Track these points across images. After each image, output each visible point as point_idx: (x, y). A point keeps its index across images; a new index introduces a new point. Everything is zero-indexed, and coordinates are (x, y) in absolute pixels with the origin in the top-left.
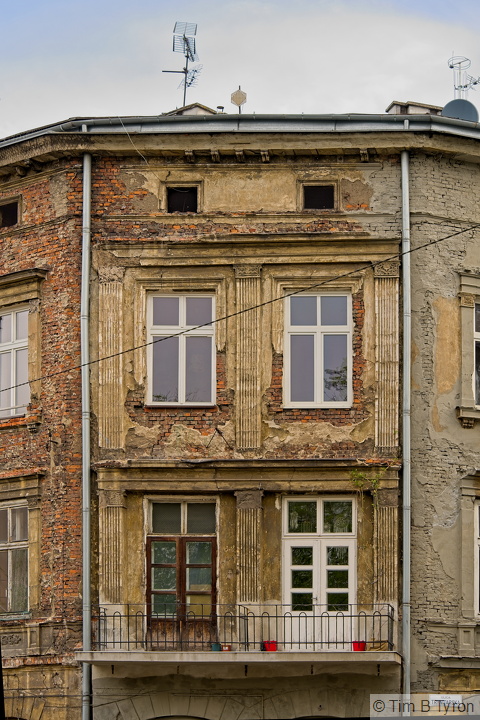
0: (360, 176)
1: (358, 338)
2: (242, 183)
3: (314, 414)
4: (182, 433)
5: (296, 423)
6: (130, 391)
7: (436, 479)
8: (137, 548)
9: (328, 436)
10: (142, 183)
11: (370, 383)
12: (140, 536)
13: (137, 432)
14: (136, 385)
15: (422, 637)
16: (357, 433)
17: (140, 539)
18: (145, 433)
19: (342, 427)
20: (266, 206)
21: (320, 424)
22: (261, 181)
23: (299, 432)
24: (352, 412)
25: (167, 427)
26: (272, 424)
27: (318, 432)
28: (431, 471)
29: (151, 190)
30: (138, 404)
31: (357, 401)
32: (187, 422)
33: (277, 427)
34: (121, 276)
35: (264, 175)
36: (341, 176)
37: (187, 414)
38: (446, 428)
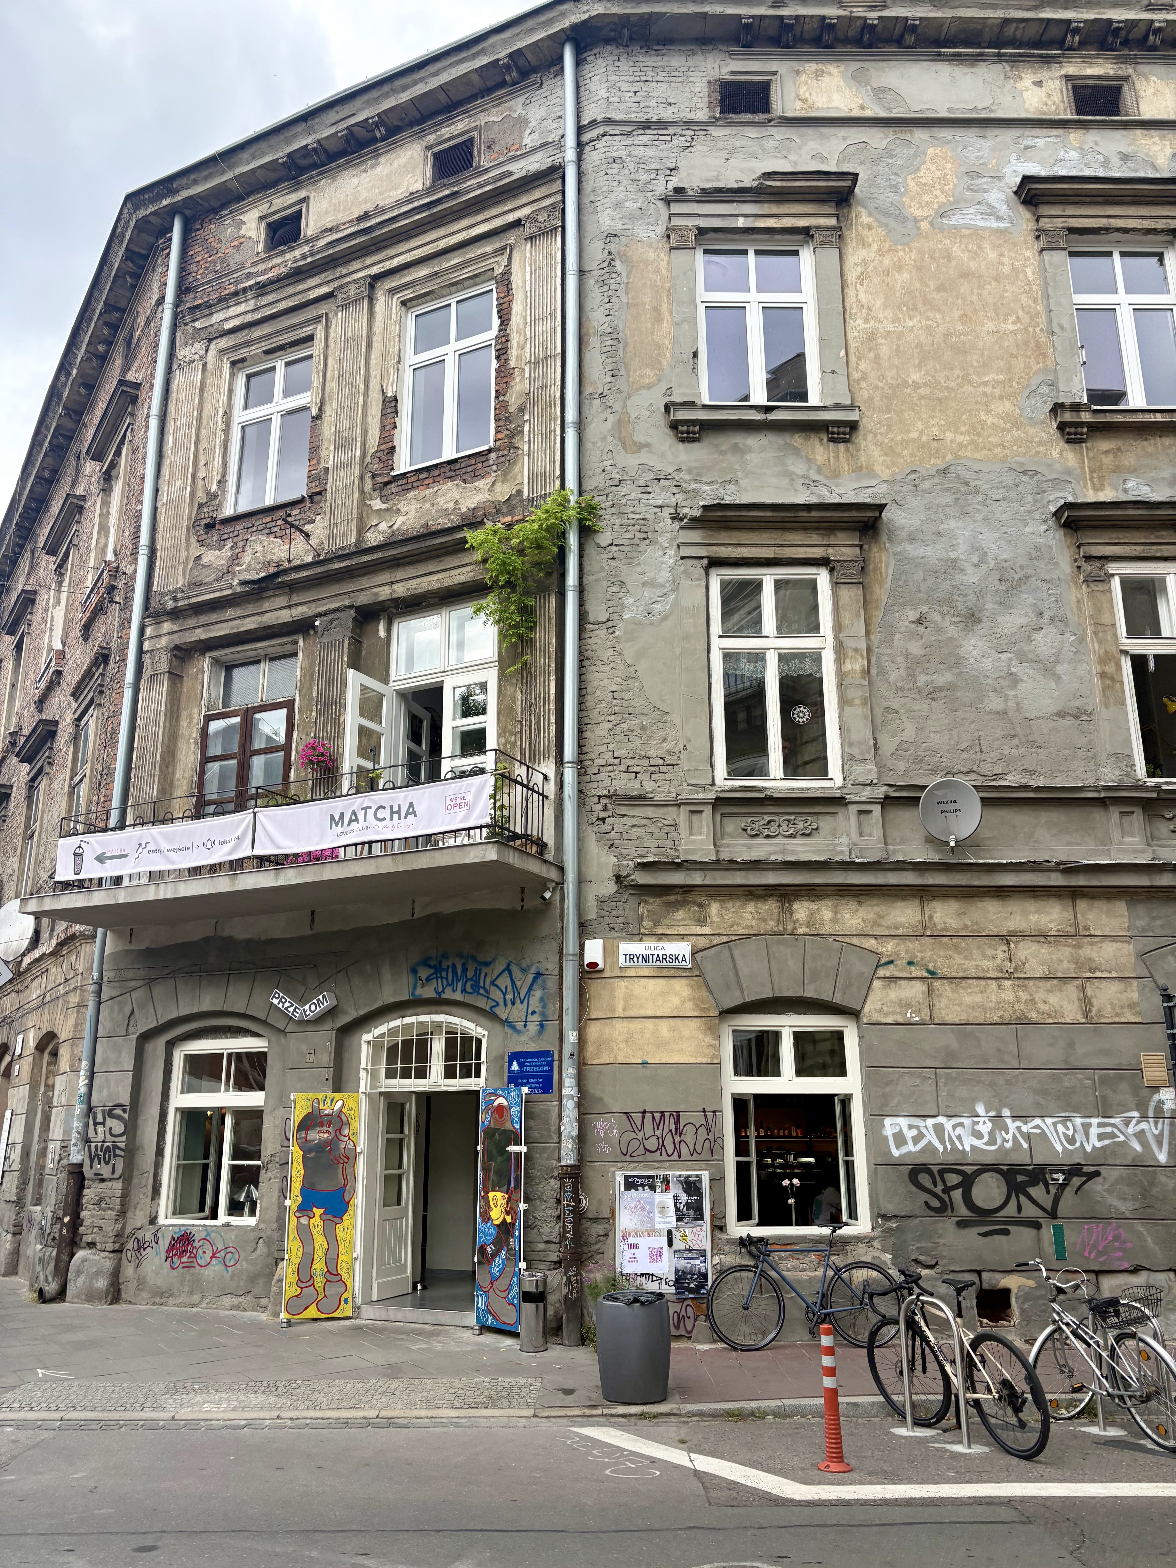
0: (510, 109)
1: (504, 339)
2: (355, 181)
3: (436, 473)
4: (259, 548)
5: (410, 495)
6: (201, 506)
7: (629, 535)
8: (190, 736)
9: (456, 502)
10: (240, 229)
11: (520, 402)
12: (196, 716)
13: (205, 560)
14: (208, 493)
15: (607, 827)
16: (498, 488)
17: (195, 721)
18: (212, 559)
19: (477, 484)
20: (384, 199)
21: (444, 487)
22: (379, 169)
23: (414, 506)
24: (493, 455)
25: (241, 544)
26: (377, 504)
27: (441, 500)
28: (618, 522)
29: (249, 234)
30: (208, 520)
31: (500, 436)
32: (267, 531)
33: (384, 506)
34: (202, 353)
35: (382, 159)
36: (482, 119)
37: (269, 519)
38: (647, 445)
